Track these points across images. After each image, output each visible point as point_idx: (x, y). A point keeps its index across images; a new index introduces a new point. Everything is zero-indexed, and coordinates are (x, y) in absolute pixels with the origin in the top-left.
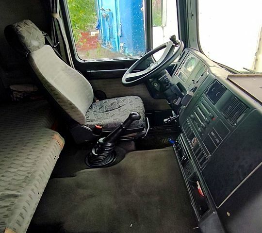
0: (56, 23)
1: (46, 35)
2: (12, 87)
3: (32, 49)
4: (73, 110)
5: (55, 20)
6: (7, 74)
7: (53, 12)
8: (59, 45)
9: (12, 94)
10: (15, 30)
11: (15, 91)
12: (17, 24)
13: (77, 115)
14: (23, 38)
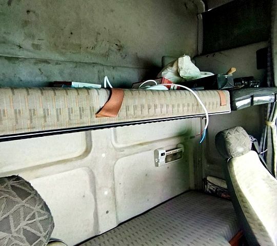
0: (269, 131)
1: (255, 141)
2: (209, 178)
3: (235, 155)
4: (262, 233)
5: (269, 128)
6: (208, 166)
7: (268, 121)
8: (266, 153)
9: (207, 184)
10: (225, 137)
11: (210, 182)
12: (228, 131)
13: (266, 241)
14: (230, 144)
